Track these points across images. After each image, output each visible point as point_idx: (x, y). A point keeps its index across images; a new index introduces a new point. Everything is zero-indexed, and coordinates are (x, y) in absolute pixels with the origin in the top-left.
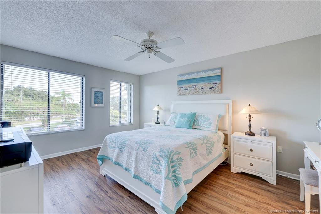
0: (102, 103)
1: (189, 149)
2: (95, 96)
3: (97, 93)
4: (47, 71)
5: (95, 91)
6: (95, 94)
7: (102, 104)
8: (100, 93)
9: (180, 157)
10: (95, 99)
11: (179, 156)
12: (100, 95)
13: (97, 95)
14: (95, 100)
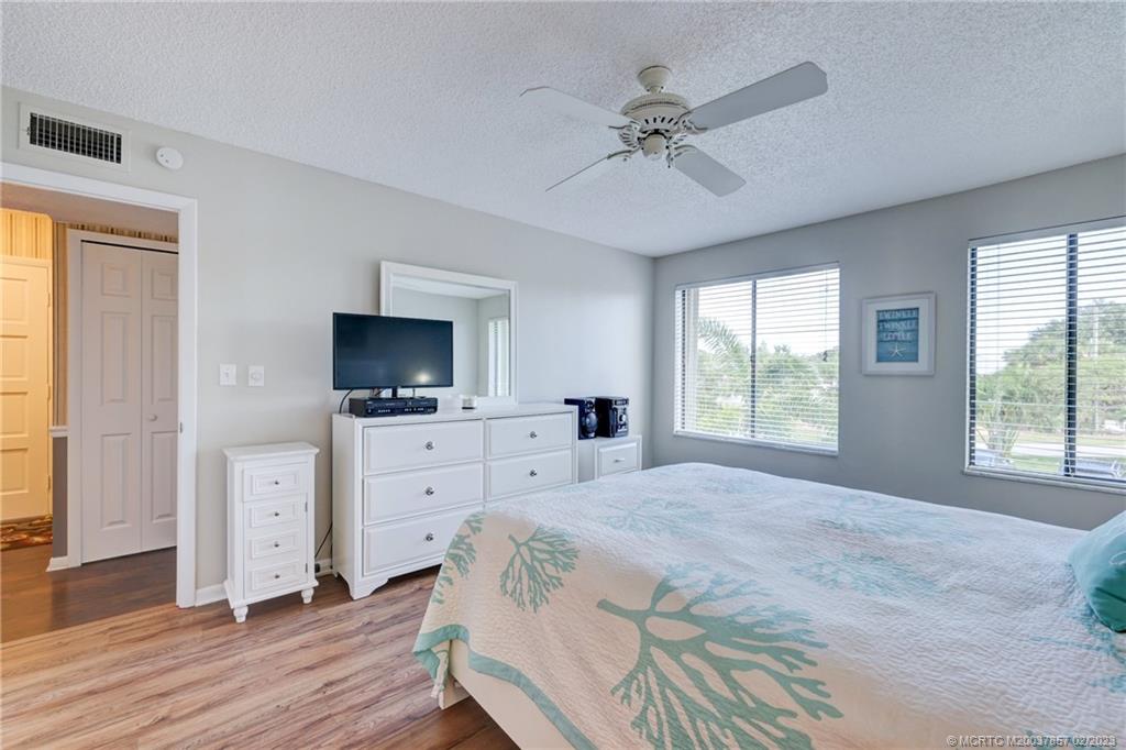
0: (914, 358)
1: (515, 550)
2: (879, 332)
3: (887, 316)
4: (749, 280)
5: (878, 312)
6: (879, 321)
7: (915, 364)
8: (904, 316)
9: (471, 545)
10: (880, 341)
11: (468, 536)
12: (903, 323)
13: (887, 326)
14: (878, 347)
